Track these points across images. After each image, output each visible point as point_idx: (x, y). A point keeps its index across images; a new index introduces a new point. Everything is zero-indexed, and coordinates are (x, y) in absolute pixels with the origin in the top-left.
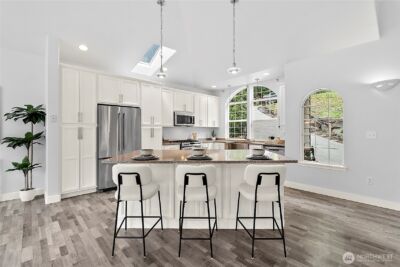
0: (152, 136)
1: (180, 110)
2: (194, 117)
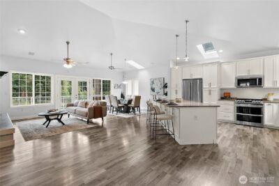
1: (244, 74)
2: (260, 80)
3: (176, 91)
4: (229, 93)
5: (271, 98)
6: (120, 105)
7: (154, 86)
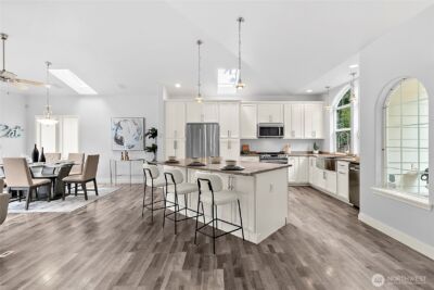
0: (229, 147)
1: (265, 121)
2: (282, 128)
3: (175, 143)
4: (248, 146)
5: (290, 151)
6: (35, 182)
7: (120, 134)
